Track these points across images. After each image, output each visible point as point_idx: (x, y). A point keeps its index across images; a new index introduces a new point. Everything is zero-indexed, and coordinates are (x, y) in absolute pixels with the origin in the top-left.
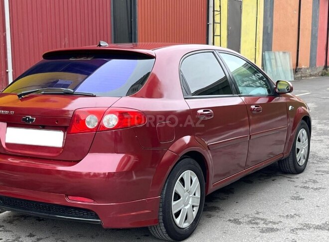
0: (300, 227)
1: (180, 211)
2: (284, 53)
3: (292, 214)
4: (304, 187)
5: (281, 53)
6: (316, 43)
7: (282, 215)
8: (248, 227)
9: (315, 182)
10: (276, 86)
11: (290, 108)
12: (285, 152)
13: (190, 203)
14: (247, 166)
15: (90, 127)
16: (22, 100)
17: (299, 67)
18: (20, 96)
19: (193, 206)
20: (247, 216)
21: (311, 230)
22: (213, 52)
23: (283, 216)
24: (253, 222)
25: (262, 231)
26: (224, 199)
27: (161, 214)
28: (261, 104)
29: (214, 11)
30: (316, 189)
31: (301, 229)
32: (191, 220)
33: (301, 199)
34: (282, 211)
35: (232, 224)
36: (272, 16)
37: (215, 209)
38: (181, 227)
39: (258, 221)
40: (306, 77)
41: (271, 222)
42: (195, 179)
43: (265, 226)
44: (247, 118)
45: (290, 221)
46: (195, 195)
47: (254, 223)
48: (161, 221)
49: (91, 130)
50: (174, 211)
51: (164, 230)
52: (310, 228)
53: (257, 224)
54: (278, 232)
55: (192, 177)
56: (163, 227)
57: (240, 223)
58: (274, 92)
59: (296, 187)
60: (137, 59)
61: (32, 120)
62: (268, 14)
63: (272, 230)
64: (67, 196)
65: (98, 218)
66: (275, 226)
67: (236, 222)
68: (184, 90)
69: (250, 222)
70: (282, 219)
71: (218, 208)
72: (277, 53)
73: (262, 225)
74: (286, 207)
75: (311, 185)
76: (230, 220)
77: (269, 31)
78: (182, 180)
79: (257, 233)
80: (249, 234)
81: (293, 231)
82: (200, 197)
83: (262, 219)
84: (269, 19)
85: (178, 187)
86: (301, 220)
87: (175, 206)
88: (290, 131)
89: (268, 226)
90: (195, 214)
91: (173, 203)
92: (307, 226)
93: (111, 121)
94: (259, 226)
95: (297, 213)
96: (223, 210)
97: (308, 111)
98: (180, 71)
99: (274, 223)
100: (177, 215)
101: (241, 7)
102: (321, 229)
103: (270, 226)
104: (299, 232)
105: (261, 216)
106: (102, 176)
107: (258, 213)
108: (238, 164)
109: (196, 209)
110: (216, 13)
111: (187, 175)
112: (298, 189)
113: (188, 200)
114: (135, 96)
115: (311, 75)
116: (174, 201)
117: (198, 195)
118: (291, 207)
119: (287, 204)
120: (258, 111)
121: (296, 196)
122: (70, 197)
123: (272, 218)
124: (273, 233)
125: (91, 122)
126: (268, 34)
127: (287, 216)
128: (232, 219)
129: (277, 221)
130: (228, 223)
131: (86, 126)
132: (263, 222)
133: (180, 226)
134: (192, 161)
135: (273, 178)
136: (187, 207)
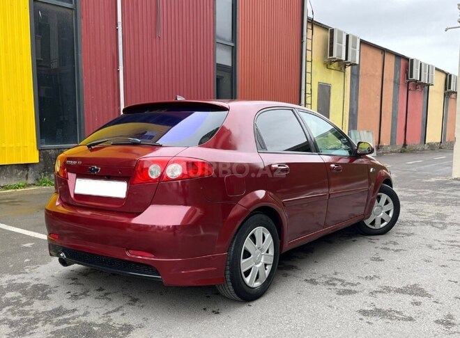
0: (379, 289)
1: (250, 269)
2: (368, 132)
3: (372, 276)
4: (384, 249)
5: (365, 132)
6: (396, 125)
7: (360, 276)
8: (324, 289)
9: (395, 243)
10: (358, 147)
11: (371, 170)
12: (366, 213)
13: (262, 261)
14: (326, 225)
15: (154, 177)
16: (92, 150)
17: (380, 144)
18: (89, 146)
19: (266, 265)
20: (325, 276)
21: (392, 293)
22: (292, 110)
23: (363, 278)
24: (330, 282)
25: (340, 293)
26: (303, 258)
27: (228, 272)
28: (341, 164)
29: (305, 94)
30: (397, 250)
31: (380, 292)
32: (263, 279)
33: (381, 260)
34: (361, 272)
35: (307, 285)
36: (357, 100)
37: (292, 268)
38: (252, 286)
39: (336, 282)
40: (387, 153)
41: (349, 283)
42: (268, 235)
43: (342, 287)
44: (327, 180)
45: (368, 282)
46: (267, 252)
47: (331, 284)
48: (228, 280)
49: (155, 181)
50: (244, 270)
51: (232, 290)
52: (390, 291)
53: (334, 285)
54: (356, 295)
55: (265, 234)
56: (231, 287)
57: (316, 283)
58: (355, 154)
59: (376, 248)
60: (209, 111)
61: (97, 170)
62: (354, 98)
63: (350, 292)
64: (128, 250)
65: (159, 275)
66: (353, 288)
67: (313, 282)
68: (258, 144)
69: (327, 283)
70: (361, 281)
71: (296, 267)
72: (361, 132)
73: (339, 287)
74: (365, 269)
75: (391, 246)
76: (306, 280)
77: (354, 112)
78: (253, 237)
79: (334, 295)
80: (325, 296)
81: (372, 293)
82: (273, 254)
83: (340, 280)
84: (355, 102)
85: (248, 244)
86: (380, 283)
87: (245, 264)
88: (371, 194)
89: (346, 288)
90: (267, 272)
91: (243, 261)
92: (387, 290)
93: (175, 171)
94: (336, 287)
95: (377, 275)
96: (300, 270)
97: (389, 174)
98: (255, 125)
99: (353, 285)
100: (247, 273)
101: (329, 91)
102: (402, 292)
103: (348, 287)
104: (379, 295)
105: (339, 277)
106: (165, 229)
107: (336, 274)
108: (317, 223)
109: (269, 268)
110: (307, 95)
111: (259, 231)
112: (378, 250)
113: (260, 258)
114: (202, 146)
115: (391, 152)
116: (243, 258)
117: (271, 253)
118: (370, 268)
119: (367, 265)
120: (338, 170)
121: (375, 257)
122: (131, 251)
123: (351, 279)
124: (351, 296)
125: (154, 172)
126: (353, 115)
127: (366, 277)
128: (309, 279)
129: (355, 282)
130: (304, 283)
131: (149, 177)
132: (340, 283)
133: (250, 285)
134: (264, 217)
135: (353, 239)
136: (258, 266)
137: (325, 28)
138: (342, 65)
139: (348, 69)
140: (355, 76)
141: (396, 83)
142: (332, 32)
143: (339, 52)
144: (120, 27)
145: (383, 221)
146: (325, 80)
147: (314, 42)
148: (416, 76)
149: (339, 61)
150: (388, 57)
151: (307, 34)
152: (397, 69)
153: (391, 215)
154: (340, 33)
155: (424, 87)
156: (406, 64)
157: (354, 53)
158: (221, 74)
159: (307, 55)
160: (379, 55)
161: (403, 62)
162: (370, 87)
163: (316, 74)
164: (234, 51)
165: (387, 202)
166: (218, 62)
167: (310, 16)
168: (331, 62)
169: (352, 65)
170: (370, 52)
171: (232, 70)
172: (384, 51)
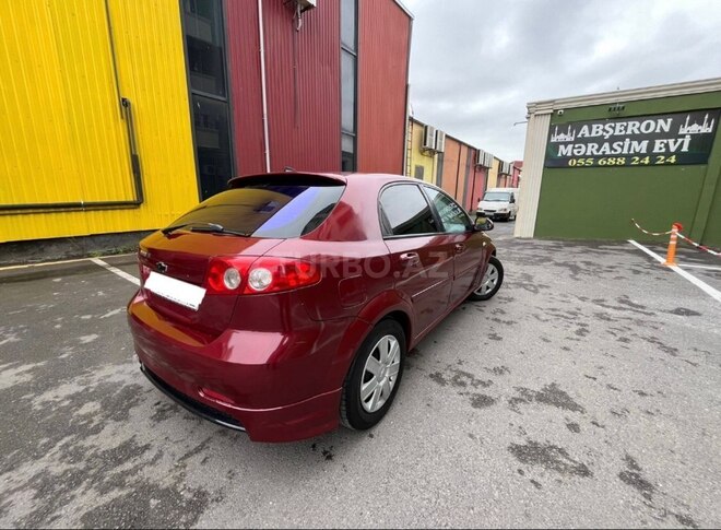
0: (517, 395)
1: (372, 393)
3: (499, 366)
4: (495, 320)
6: (466, 196)
7: (488, 366)
9: (503, 312)
11: (484, 243)
13: (386, 375)
15: (230, 287)
18: (165, 232)
19: (390, 377)
20: (450, 367)
21: (534, 402)
22: (417, 185)
23: (490, 370)
24: (458, 380)
25: (474, 403)
30: (508, 323)
31: (520, 400)
32: (388, 393)
33: (499, 338)
34: (486, 360)
35: (434, 384)
38: (374, 411)
39: (464, 379)
41: (479, 381)
42: (394, 343)
43: (474, 390)
45: (501, 380)
46: (393, 362)
47: (460, 384)
49: (232, 292)
50: (364, 396)
52: (530, 397)
53: (464, 384)
54: (495, 406)
55: (391, 342)
57: (443, 381)
58: (472, 229)
59: (488, 319)
61: (164, 268)
62: (439, 177)
63: (486, 400)
64: (200, 388)
66: (487, 392)
67: (439, 379)
68: (383, 229)
69: (455, 381)
70: (491, 377)
73: (470, 388)
74: (488, 353)
75: (501, 316)
76: (431, 376)
78: (376, 353)
79: (469, 407)
80: (459, 409)
81: (512, 403)
82: (399, 362)
83: (468, 375)
84: (439, 180)
85: (370, 364)
86: (513, 381)
87: (366, 390)
89: (478, 391)
90: (392, 384)
91: (363, 387)
92: (525, 394)
94: (467, 389)
95: (504, 364)
99: (484, 384)
100: (368, 399)
101: (423, 170)
102: (545, 400)
103: (480, 389)
104: (521, 407)
105: (465, 368)
107: (460, 362)
109: (394, 378)
111: (384, 342)
112: (491, 322)
113: (384, 373)
114: (304, 238)
116: (364, 383)
117: (397, 360)
118: (493, 353)
119: (488, 347)
121: (491, 332)
122: (205, 390)
123: (479, 373)
124: (489, 409)
127: (495, 370)
128: (434, 373)
129: (486, 380)
130: (431, 381)
131: (224, 285)
132: (470, 381)
133: (371, 411)
136: (382, 383)
137: (421, 125)
138: (432, 152)
139: (436, 156)
140: (441, 161)
141: (468, 167)
142: (426, 127)
143: (430, 143)
144: (265, 118)
145: (488, 288)
146: (419, 164)
147: (413, 135)
148: (481, 162)
149: (430, 149)
150: (463, 147)
151: (409, 129)
152: (468, 156)
153: (495, 283)
154: (432, 128)
155: (485, 169)
156: (475, 153)
157: (441, 143)
158: (345, 159)
159: (408, 145)
160: (457, 146)
161: (473, 151)
162: (450, 169)
163: (414, 159)
164: (355, 140)
165: (493, 272)
166: (343, 149)
167: (411, 115)
168: (424, 150)
169: (439, 152)
170: (452, 144)
171: (354, 156)
172: (460, 143)
